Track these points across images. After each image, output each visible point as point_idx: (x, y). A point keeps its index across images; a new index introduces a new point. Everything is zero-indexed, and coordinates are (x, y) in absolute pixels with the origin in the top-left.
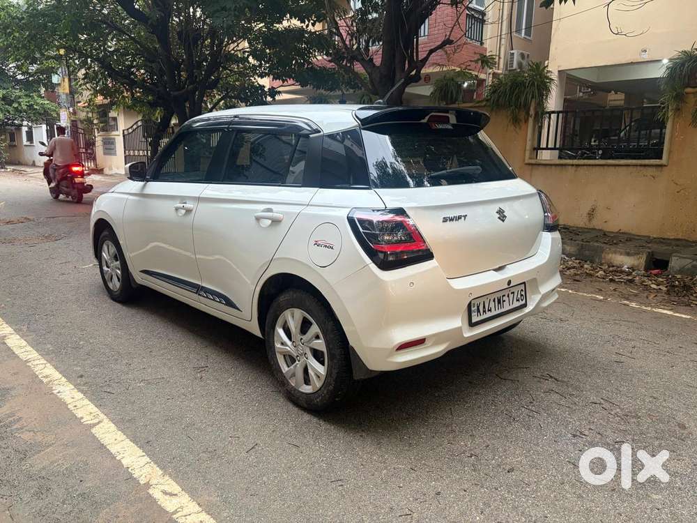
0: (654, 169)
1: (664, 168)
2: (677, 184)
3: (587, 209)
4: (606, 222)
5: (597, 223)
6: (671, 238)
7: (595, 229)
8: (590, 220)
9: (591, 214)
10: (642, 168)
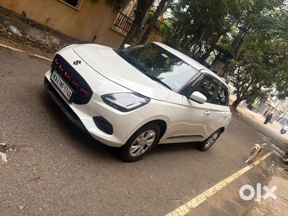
0: (74, 11)
1: (78, 12)
2: (79, 19)
3: (47, 17)
4: (53, 25)
5: (49, 25)
6: (73, 37)
7: (48, 27)
8: (47, 22)
9: (48, 20)
10: (71, 9)
